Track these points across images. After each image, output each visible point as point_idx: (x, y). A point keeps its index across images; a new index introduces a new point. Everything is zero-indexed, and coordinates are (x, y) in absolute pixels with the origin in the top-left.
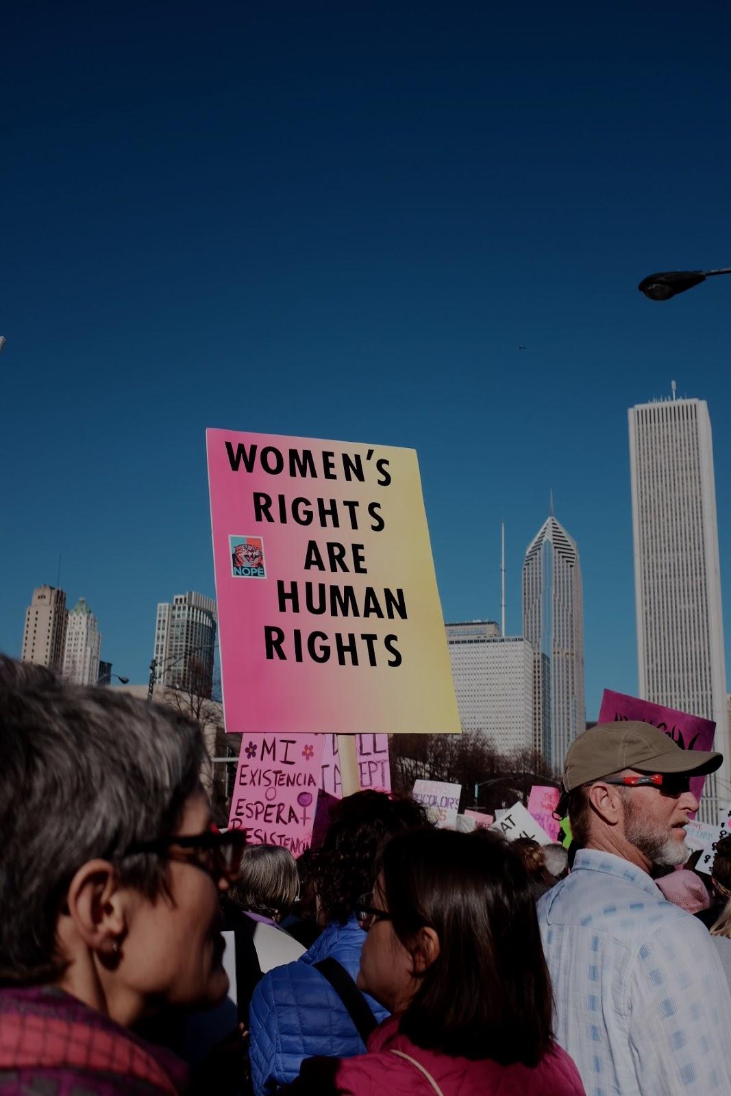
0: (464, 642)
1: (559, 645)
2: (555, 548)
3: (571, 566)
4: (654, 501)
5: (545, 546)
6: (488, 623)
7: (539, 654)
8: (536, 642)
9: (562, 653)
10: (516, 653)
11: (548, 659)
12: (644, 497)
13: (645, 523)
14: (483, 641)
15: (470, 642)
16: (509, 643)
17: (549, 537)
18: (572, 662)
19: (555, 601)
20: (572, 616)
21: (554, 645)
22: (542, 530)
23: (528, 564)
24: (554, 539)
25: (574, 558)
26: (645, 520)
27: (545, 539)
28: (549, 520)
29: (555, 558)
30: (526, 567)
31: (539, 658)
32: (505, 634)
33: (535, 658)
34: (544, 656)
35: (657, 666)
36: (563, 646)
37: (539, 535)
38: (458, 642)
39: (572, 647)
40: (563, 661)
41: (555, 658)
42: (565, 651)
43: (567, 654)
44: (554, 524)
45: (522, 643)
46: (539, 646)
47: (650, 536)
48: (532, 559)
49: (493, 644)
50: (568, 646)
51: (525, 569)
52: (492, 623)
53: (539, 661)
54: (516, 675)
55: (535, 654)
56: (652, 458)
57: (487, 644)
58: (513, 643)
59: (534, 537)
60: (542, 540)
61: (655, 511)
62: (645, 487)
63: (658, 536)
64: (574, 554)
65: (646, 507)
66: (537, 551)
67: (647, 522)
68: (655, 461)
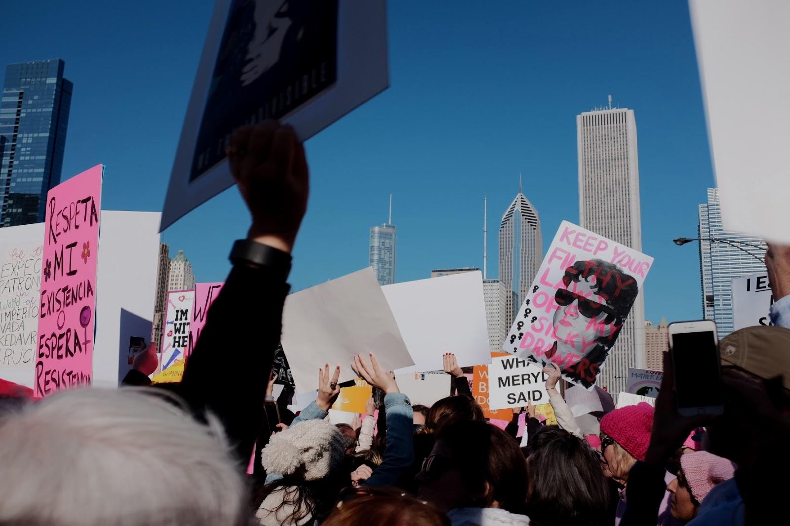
1: (525, 286)
2: (523, 215)
3: (534, 229)
4: (595, 182)
5: (516, 215)
6: (474, 269)
7: (510, 292)
8: (508, 283)
9: (527, 291)
10: (494, 291)
11: (517, 296)
12: (587, 179)
13: (588, 198)
16: (489, 284)
17: (518, 208)
19: (522, 254)
20: (534, 264)
21: (521, 286)
22: (513, 203)
23: (503, 227)
24: (522, 209)
25: (536, 223)
26: (588, 196)
27: (515, 209)
28: (519, 196)
29: (523, 222)
30: (502, 229)
31: (510, 294)
32: (487, 278)
33: (507, 295)
34: (514, 293)
36: (528, 286)
37: (511, 206)
41: (521, 294)
44: (521, 198)
45: (498, 284)
46: (510, 286)
47: (591, 207)
48: (506, 223)
52: (477, 269)
53: (510, 297)
54: (494, 307)
55: (507, 292)
56: (594, 151)
58: (492, 284)
59: (507, 208)
60: (513, 210)
61: (595, 189)
62: (588, 172)
63: (597, 207)
64: (536, 220)
65: (589, 186)
66: (510, 218)
67: (589, 197)
68: (595, 153)
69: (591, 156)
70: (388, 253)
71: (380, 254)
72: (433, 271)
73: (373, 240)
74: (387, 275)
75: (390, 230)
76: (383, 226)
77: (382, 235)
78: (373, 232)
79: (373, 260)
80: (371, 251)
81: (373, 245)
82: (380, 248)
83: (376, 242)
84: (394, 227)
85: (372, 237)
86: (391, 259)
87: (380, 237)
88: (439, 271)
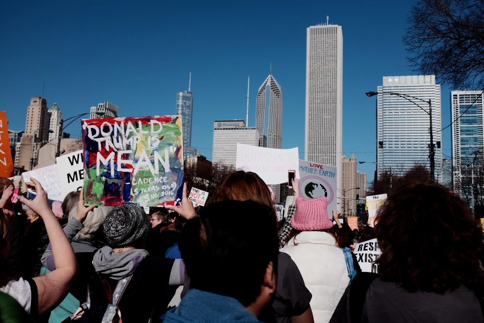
0: (229, 129)
1: (271, 132)
2: (272, 89)
3: (278, 97)
4: (316, 70)
5: (267, 88)
6: (240, 121)
7: (262, 135)
8: (261, 130)
9: (272, 135)
10: (252, 135)
11: (266, 138)
12: (312, 68)
14: (238, 129)
15: (232, 129)
16: (249, 130)
17: (269, 84)
18: (277, 140)
19: (270, 112)
20: (277, 119)
21: (269, 132)
22: (266, 81)
23: (259, 95)
24: (271, 85)
25: (279, 94)
26: (311, 78)
27: (267, 85)
28: (269, 76)
29: (271, 93)
31: (262, 137)
32: (248, 126)
33: (260, 137)
34: (264, 136)
35: (313, 142)
36: (273, 132)
37: (265, 83)
38: (227, 129)
39: (277, 133)
40: (272, 139)
41: (269, 137)
42: (274, 135)
43: (275, 136)
44: (271, 78)
45: (255, 130)
46: (262, 132)
47: (313, 85)
48: (261, 93)
49: (242, 130)
50: (275, 132)
51: (258, 97)
52: (242, 121)
53: (262, 139)
55: (260, 135)
56: (316, 50)
57: (240, 130)
58: (251, 130)
59: (262, 83)
60: (266, 85)
61: (316, 74)
62: (312, 63)
63: (317, 85)
64: (280, 92)
65: (312, 72)
66: (264, 90)
67: (312, 79)
68: (317, 52)
69: (314, 53)
70: (188, 109)
71: (182, 110)
72: (215, 121)
73: (178, 101)
74: (187, 123)
75: (189, 95)
76: (185, 92)
77: (184, 98)
78: (179, 96)
79: (178, 113)
80: (177, 107)
81: (178, 104)
82: (183, 106)
83: (180, 102)
84: (192, 93)
85: (178, 99)
86: (189, 113)
87: (183, 99)
88: (219, 121)
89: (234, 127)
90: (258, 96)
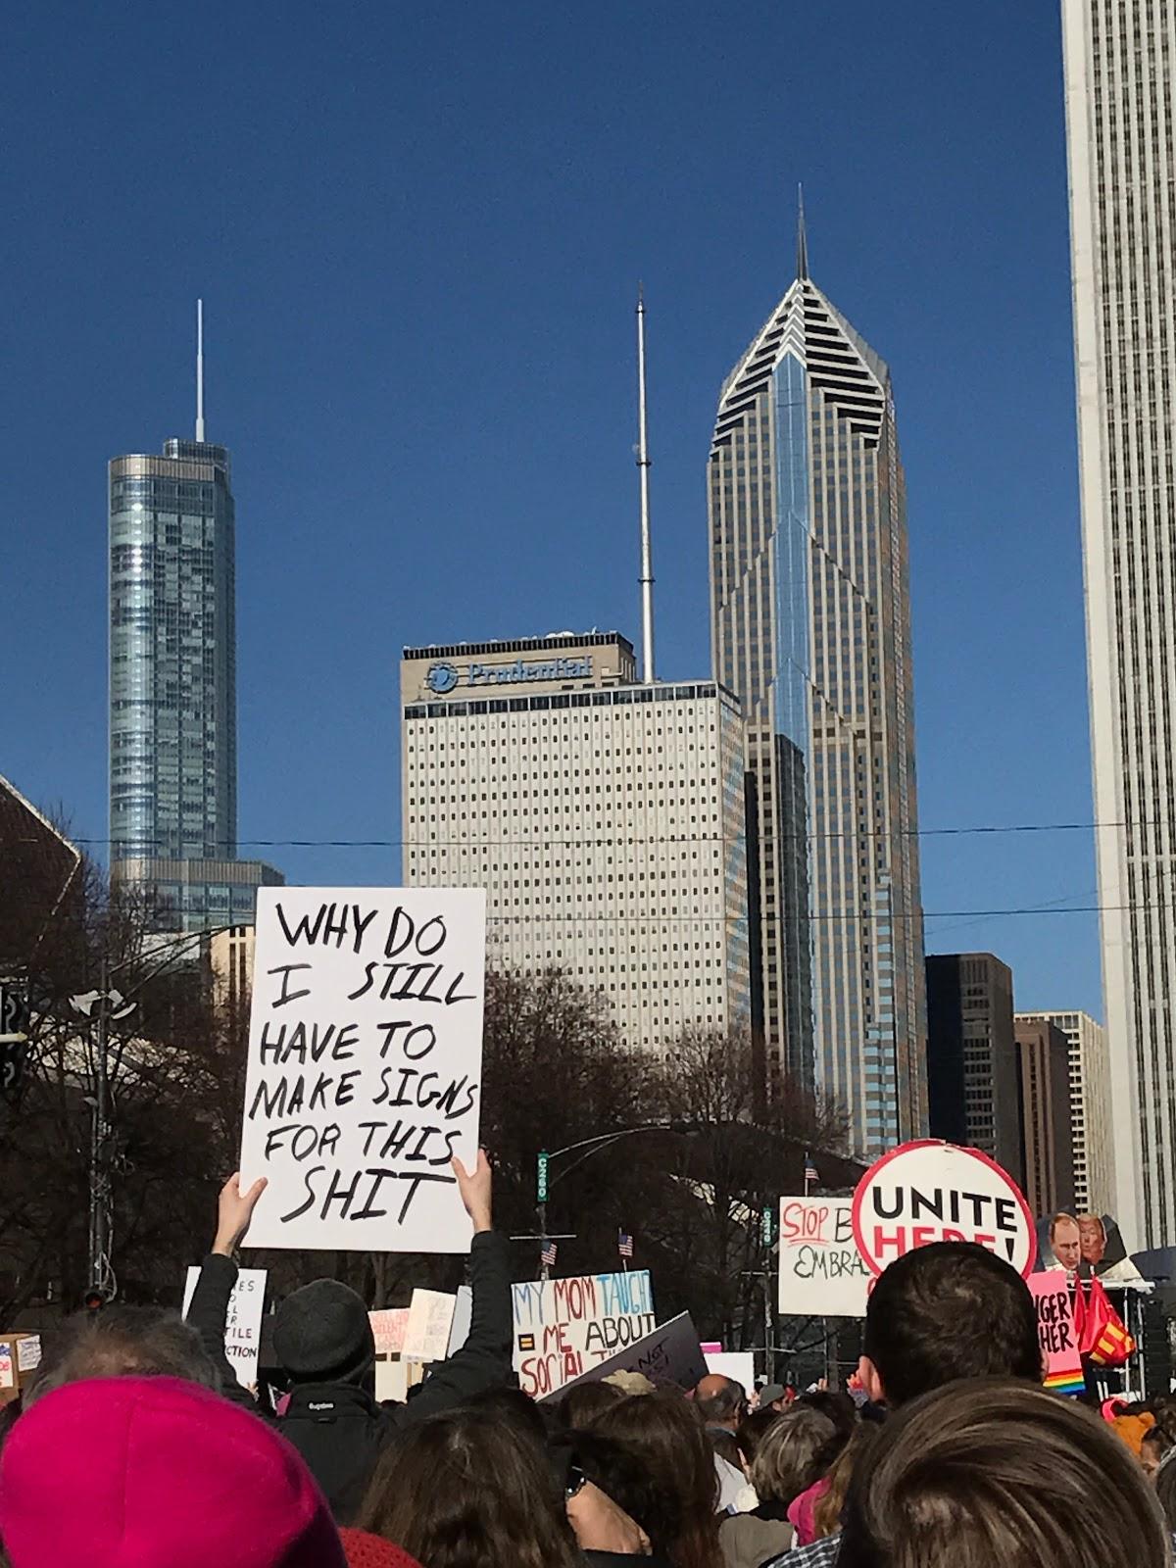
0: (519, 705)
1: (832, 709)
2: (816, 383)
3: (870, 444)
4: (1145, 217)
5: (783, 380)
6: (598, 641)
7: (765, 737)
8: (755, 699)
9: (844, 734)
10: (691, 738)
11: (799, 754)
12: (1110, 204)
13: (1113, 293)
14: (582, 701)
15: (540, 703)
16: (669, 705)
17: (792, 348)
18: (877, 762)
19: (816, 560)
20: (871, 610)
21: (817, 708)
22: (771, 326)
23: (727, 440)
24: (810, 354)
25: (876, 417)
26: (1112, 282)
27: (780, 354)
28: (794, 292)
29: (816, 416)
30: (721, 449)
31: (765, 752)
32: (654, 678)
33: (753, 753)
34: (783, 743)
35: (1155, 766)
36: (847, 709)
37: (760, 343)
38: (499, 706)
39: (875, 711)
40: (845, 758)
41: (818, 749)
42: (854, 725)
43: (861, 734)
44: (808, 302)
45: (712, 702)
46: (765, 711)
47: (1129, 336)
48: (739, 423)
49: (617, 709)
50: (860, 709)
51: (716, 456)
52: (610, 640)
53: (766, 763)
54: (693, 810)
55: (752, 738)
56: (1138, 68)
57: (596, 710)
58: (680, 704)
59: (745, 348)
60: (773, 359)
61: (1146, 251)
62: (1115, 170)
63: (1157, 333)
64: (879, 404)
65: (1117, 237)
66: (757, 397)
67: (1120, 287)
68: (1146, 81)
69: (1126, 91)
70: (198, 579)
71: (155, 584)
72: (408, 655)
73: (122, 517)
74: (195, 679)
75: (204, 471)
76: (169, 451)
77: (162, 494)
78: (121, 479)
79: (128, 610)
80: (116, 569)
81: (122, 540)
82: (158, 557)
83: (136, 525)
84: (218, 454)
85: (120, 505)
86: (211, 607)
87: (153, 505)
88: (435, 653)
89: (552, 689)
90: (717, 443)
